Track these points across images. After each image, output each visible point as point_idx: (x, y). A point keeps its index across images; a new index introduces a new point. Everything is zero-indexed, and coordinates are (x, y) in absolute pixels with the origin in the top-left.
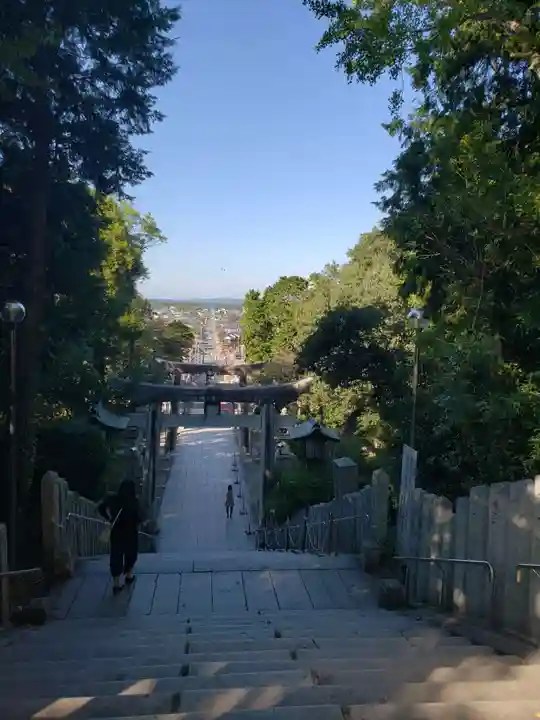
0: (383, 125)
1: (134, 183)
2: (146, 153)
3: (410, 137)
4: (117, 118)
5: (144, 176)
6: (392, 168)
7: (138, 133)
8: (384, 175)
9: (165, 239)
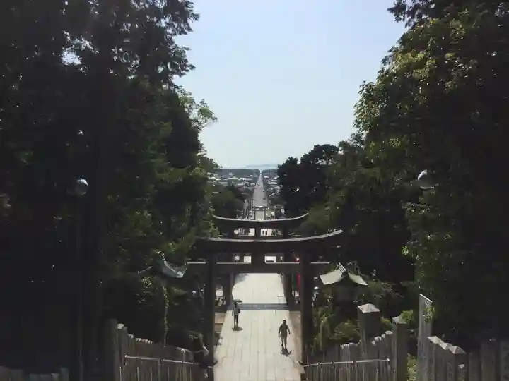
0: (389, 10)
1: (181, 75)
2: (188, 49)
3: (413, 17)
4: (163, 23)
5: (188, 68)
6: (397, 45)
7: (180, 34)
8: (390, 51)
9: (216, 118)
